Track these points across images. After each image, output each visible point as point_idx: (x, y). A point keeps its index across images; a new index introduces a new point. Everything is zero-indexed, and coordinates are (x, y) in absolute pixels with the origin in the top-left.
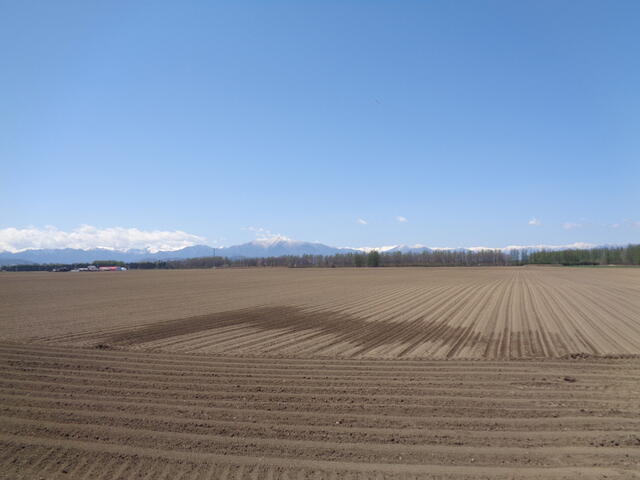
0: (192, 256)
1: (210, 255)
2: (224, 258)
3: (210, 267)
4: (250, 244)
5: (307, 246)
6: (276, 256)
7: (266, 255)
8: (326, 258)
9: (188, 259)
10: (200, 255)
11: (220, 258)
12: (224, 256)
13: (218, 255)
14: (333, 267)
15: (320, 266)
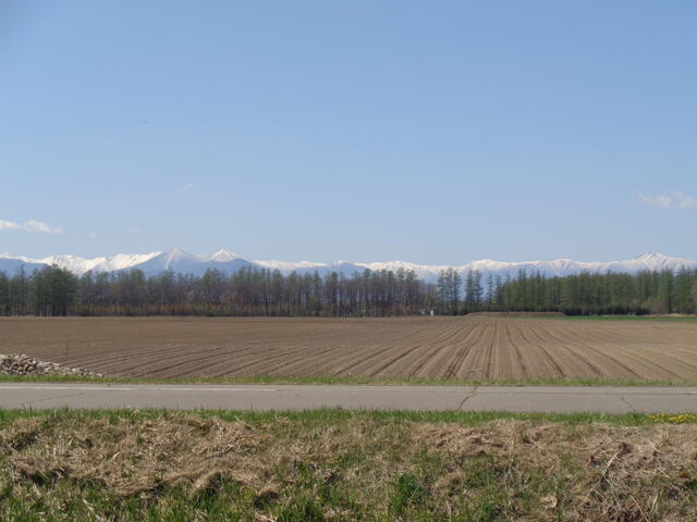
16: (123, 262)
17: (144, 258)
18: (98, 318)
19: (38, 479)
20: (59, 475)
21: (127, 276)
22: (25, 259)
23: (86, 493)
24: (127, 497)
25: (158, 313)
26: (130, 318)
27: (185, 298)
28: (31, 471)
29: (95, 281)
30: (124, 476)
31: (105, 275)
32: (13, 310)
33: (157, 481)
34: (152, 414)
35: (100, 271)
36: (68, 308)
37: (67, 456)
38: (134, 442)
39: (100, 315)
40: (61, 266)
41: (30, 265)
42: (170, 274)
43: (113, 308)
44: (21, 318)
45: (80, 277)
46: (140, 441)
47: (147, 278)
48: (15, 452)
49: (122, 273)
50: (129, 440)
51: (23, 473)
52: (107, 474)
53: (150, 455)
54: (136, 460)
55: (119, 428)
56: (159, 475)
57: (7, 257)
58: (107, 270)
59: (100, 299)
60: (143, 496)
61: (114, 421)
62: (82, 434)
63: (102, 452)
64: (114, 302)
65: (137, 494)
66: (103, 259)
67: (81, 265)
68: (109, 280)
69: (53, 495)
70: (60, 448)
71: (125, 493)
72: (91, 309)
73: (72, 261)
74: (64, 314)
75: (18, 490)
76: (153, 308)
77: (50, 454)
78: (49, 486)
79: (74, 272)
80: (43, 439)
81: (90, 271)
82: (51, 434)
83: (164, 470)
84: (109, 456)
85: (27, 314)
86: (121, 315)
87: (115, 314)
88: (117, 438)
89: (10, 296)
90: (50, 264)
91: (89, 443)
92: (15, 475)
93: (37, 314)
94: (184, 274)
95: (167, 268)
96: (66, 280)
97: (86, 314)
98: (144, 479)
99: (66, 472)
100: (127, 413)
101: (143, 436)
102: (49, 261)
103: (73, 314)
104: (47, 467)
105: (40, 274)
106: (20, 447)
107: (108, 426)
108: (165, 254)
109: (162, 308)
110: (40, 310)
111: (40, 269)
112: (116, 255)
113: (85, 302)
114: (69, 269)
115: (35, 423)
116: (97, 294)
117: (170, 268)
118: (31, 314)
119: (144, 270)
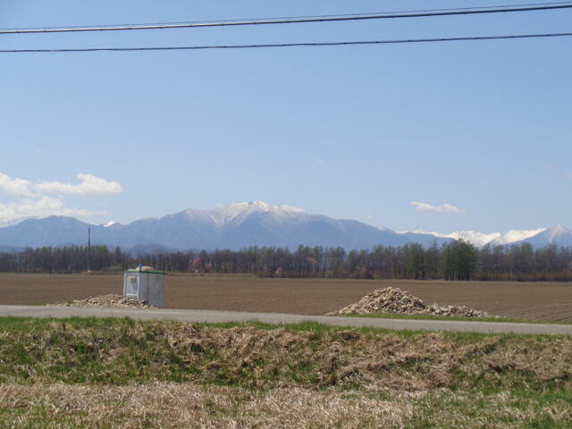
0: (37, 244)
1: (81, 241)
2: (112, 250)
3: (78, 268)
4: (181, 215)
5: (320, 224)
6: (236, 247)
7: (212, 245)
8: (353, 254)
9: (29, 251)
10: (56, 241)
11: (104, 250)
12: (111, 244)
13: (97, 241)
14: (369, 277)
15: (336, 275)
16: (514, 237)
17: (532, 233)
18: (495, 282)
19: (498, 370)
20: (510, 368)
21: (518, 248)
22: (436, 234)
23: (525, 378)
24: (547, 381)
25: (544, 279)
26: (521, 283)
27: (566, 266)
28: (494, 365)
29: (492, 252)
30: (545, 369)
31: (500, 247)
32: (428, 275)
33: (565, 372)
34: (561, 337)
35: (497, 244)
36: (470, 274)
37: (514, 358)
38: (551, 352)
39: (497, 280)
40: (466, 240)
41: (440, 239)
42: (554, 247)
43: (507, 274)
44: (434, 281)
45: (480, 249)
46: (554, 351)
47: (535, 250)
48: (485, 355)
49: (514, 246)
50: (547, 350)
51: (490, 366)
52: (536, 368)
53: (560, 359)
54: (552, 361)
55: (542, 343)
56: (565, 369)
57: (422, 233)
58: (501, 243)
59: (497, 267)
60: (556, 380)
61: (539, 340)
62: (522, 347)
63: (533, 356)
64: (508, 270)
65: (553, 380)
66: (498, 235)
67: (481, 239)
68: (503, 252)
69: (507, 378)
70: (509, 354)
71: (546, 378)
72: (489, 274)
73: (473, 235)
74: (468, 279)
75: (488, 375)
76: (540, 275)
77: (505, 356)
78: (504, 373)
79: (475, 245)
80: (499, 348)
81: (488, 244)
82: (504, 346)
83: (568, 367)
84: (537, 358)
85: (438, 278)
86: (513, 280)
87: (509, 279)
88: (541, 349)
89: (425, 264)
90: (457, 239)
91: (525, 351)
92: (486, 367)
93: (447, 279)
94: (565, 247)
95: (550, 241)
96: (469, 252)
97: (485, 279)
98: (557, 371)
99: (513, 366)
100: (546, 336)
101: (556, 348)
102: (455, 236)
103: (474, 279)
104: (503, 363)
105: (449, 247)
106: (487, 352)
107: (536, 342)
108: (549, 230)
109: (547, 275)
110: (448, 275)
111: (448, 243)
112: (508, 231)
113: (485, 269)
114: (471, 243)
115: (495, 340)
116: (494, 263)
117: (554, 243)
118: (442, 278)
119: (532, 243)
